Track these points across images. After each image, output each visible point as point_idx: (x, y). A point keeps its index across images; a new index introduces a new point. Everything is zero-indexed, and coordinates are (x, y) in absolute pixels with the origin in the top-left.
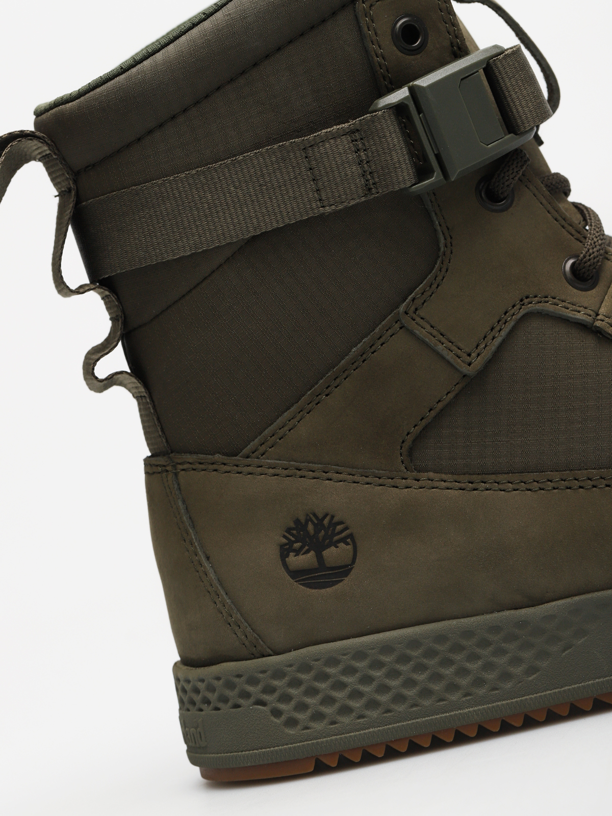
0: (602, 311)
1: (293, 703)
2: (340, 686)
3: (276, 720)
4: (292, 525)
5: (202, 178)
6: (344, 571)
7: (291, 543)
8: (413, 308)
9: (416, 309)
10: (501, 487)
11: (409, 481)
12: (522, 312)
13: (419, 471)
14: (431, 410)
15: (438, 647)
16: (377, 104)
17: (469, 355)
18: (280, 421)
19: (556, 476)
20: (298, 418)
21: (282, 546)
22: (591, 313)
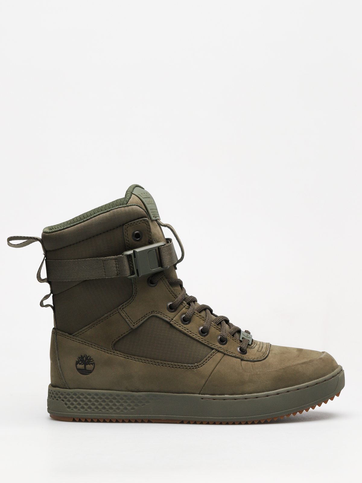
0: (174, 319)
1: (70, 402)
2: (83, 401)
3: (65, 406)
4: (80, 357)
5: (76, 262)
6: (90, 372)
7: (79, 361)
8: (122, 308)
9: (123, 308)
10: (135, 359)
11: (112, 352)
12: (151, 315)
13: (115, 350)
14: (122, 335)
15: (110, 397)
16: (124, 253)
17: (134, 323)
18: (84, 329)
19: (149, 360)
20: (88, 329)
21: (77, 361)
22: (170, 319)
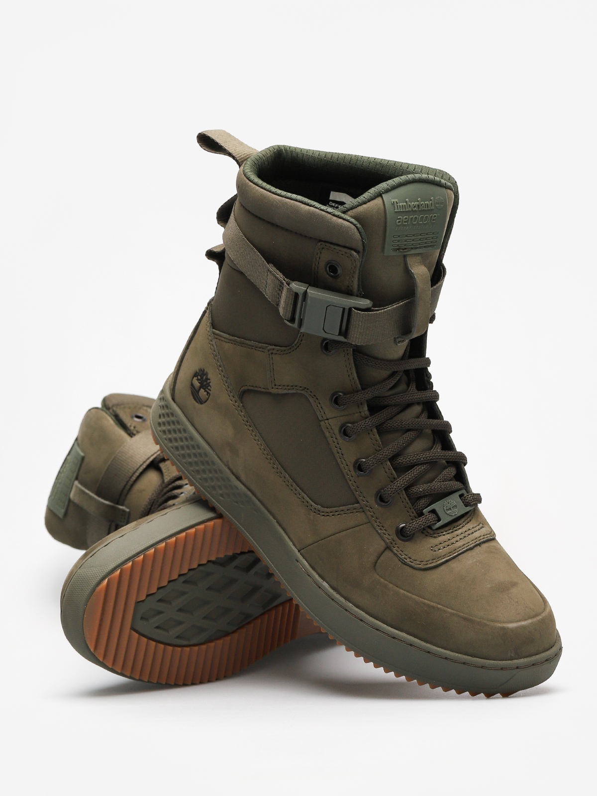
0: (330, 421)
4: (202, 370)
6: (201, 402)
7: (198, 374)
8: (272, 351)
11: (234, 399)
13: (239, 400)
21: (196, 372)
22: (324, 416)
